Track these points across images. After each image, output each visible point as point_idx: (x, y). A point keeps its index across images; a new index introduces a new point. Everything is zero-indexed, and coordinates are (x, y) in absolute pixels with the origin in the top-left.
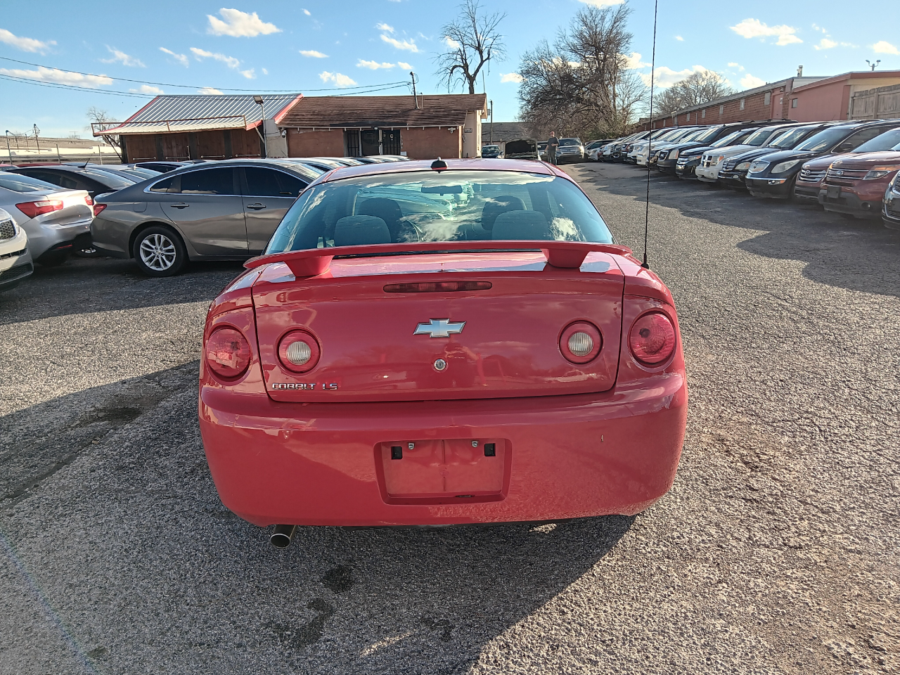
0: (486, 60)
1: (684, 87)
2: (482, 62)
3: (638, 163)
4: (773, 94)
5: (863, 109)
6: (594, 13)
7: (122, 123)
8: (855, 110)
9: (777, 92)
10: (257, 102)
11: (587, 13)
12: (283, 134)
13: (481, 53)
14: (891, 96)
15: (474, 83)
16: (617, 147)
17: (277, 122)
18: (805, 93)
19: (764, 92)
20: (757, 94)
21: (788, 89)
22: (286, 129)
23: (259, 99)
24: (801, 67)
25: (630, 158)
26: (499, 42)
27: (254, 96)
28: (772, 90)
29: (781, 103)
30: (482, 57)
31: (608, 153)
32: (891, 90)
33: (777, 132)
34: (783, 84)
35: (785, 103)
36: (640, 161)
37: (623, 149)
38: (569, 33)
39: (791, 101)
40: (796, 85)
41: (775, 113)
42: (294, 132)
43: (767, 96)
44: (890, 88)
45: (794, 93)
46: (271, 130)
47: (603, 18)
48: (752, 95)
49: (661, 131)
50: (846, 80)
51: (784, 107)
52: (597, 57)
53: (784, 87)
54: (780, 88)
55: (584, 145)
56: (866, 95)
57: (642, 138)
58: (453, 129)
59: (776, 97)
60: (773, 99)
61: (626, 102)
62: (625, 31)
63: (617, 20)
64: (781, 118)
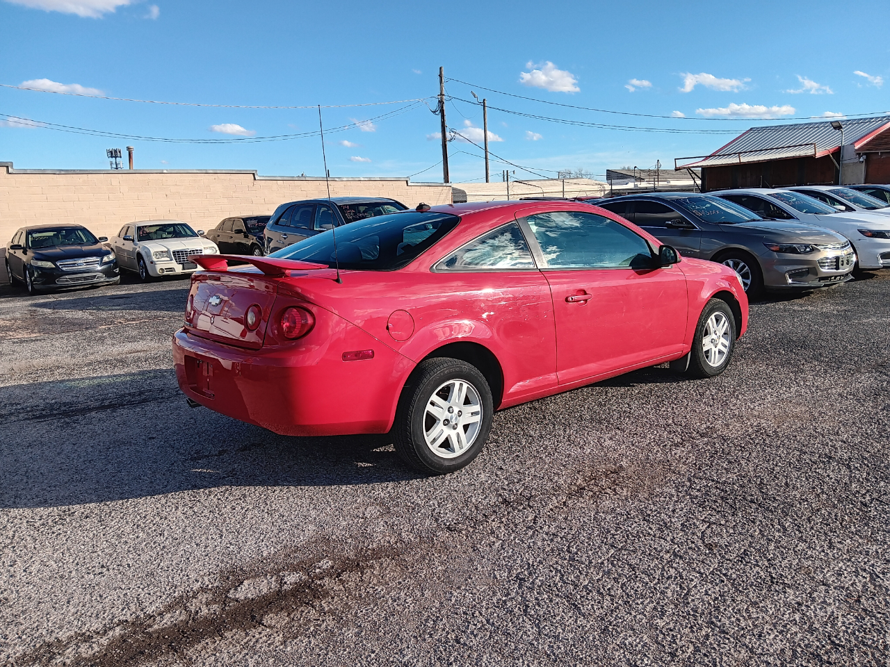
7: (707, 157)
10: (835, 128)
12: (861, 159)
17: (856, 148)
22: (864, 154)
23: (837, 124)
27: (831, 123)
42: (875, 157)
46: (848, 156)
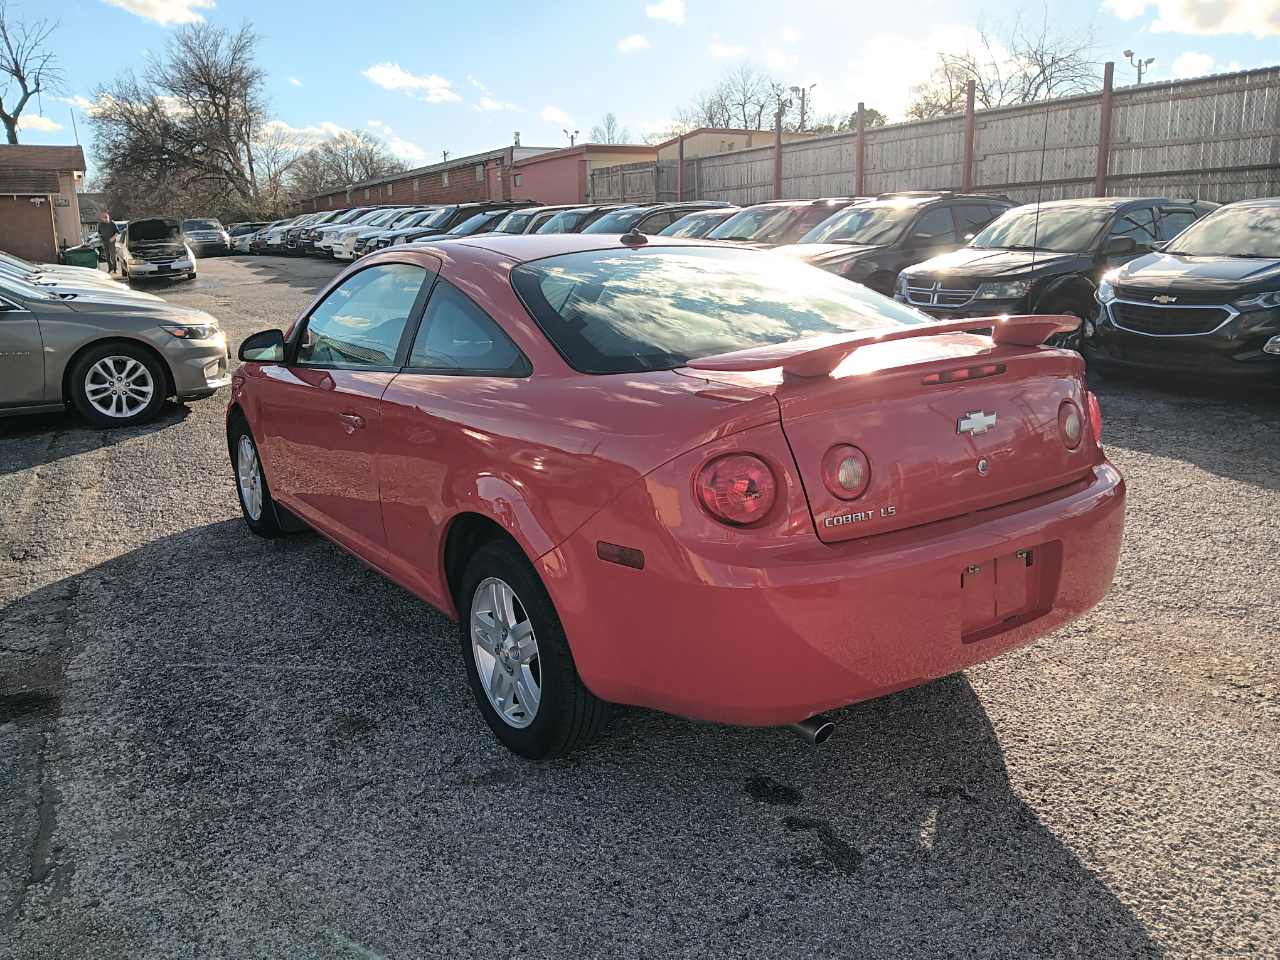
0: (33, 92)
1: (329, 151)
2: (27, 95)
3: (336, 255)
4: (487, 168)
5: (605, 190)
6: (202, 34)
8: (596, 190)
9: (492, 165)
11: (191, 33)
13: (22, 80)
14: (638, 175)
15: (16, 128)
16: (291, 233)
18: (530, 167)
19: (474, 165)
20: (465, 166)
21: (507, 162)
24: (517, 134)
25: (319, 249)
26: (51, 65)
28: (485, 161)
29: (499, 179)
30: (25, 87)
31: (276, 240)
32: (636, 169)
33: (538, 217)
34: (499, 155)
35: (505, 181)
36: (340, 253)
37: (302, 236)
38: (166, 61)
39: (512, 178)
40: (518, 156)
41: (493, 192)
43: (479, 169)
44: (635, 166)
45: (516, 167)
47: (216, 45)
48: (458, 168)
49: (354, 212)
50: (581, 154)
51: (504, 184)
52: (214, 100)
53: (502, 159)
54: (496, 159)
55: (226, 229)
56: (608, 173)
57: (326, 222)
58: (38, 200)
59: (491, 172)
60: (487, 173)
61: (273, 169)
62: (252, 66)
63: (237, 50)
64: (501, 198)
